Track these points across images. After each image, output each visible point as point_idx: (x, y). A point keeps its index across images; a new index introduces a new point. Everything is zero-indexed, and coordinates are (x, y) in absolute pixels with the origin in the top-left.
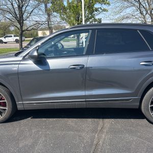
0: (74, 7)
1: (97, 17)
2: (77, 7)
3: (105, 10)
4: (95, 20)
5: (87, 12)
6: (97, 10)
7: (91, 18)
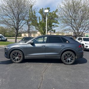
0: (42, 24)
1: (53, 29)
2: (44, 24)
3: (57, 26)
4: (52, 30)
5: (48, 26)
6: (53, 26)
7: (50, 29)
